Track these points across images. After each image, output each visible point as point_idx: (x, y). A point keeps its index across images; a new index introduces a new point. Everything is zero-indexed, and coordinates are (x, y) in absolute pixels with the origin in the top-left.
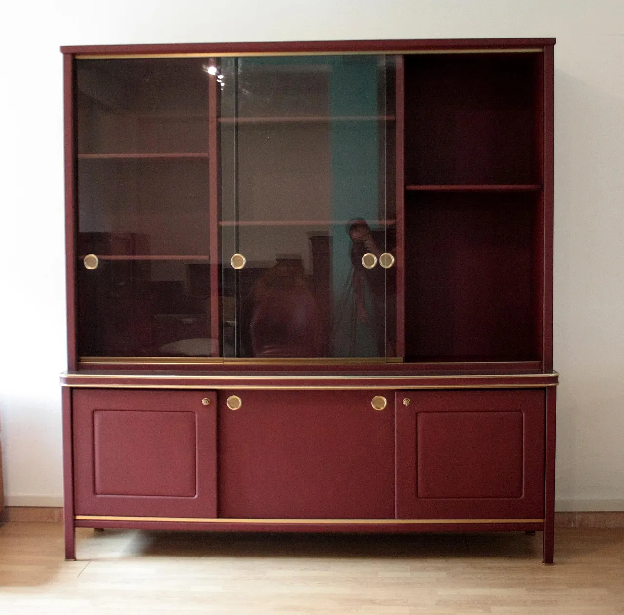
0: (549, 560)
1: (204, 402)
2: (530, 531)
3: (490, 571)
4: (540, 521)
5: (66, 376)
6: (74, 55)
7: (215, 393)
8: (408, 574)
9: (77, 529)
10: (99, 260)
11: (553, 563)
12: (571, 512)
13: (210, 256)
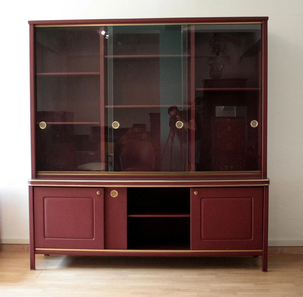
0: (265, 270)
1: (98, 193)
2: (256, 256)
3: (236, 275)
4: (261, 251)
5: (31, 180)
6: (34, 25)
7: (103, 189)
8: (196, 277)
9: (36, 255)
10: (47, 124)
11: (267, 271)
12: (275, 247)
13: (100, 123)
